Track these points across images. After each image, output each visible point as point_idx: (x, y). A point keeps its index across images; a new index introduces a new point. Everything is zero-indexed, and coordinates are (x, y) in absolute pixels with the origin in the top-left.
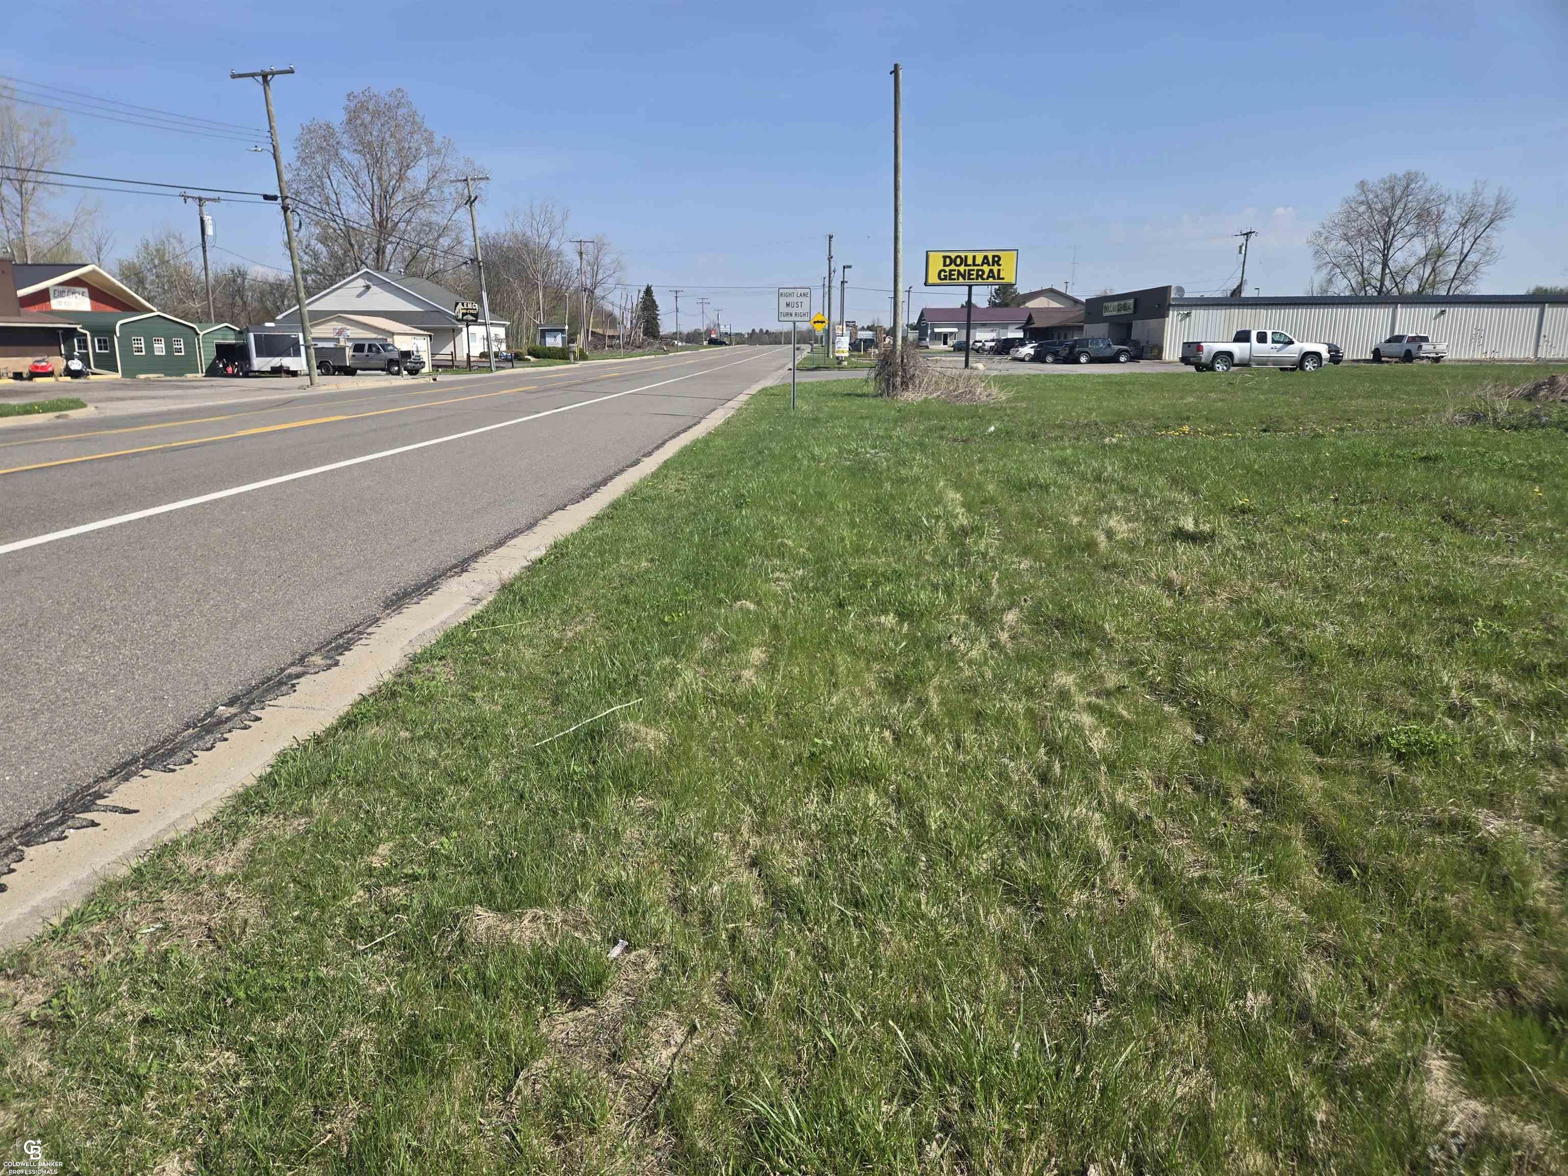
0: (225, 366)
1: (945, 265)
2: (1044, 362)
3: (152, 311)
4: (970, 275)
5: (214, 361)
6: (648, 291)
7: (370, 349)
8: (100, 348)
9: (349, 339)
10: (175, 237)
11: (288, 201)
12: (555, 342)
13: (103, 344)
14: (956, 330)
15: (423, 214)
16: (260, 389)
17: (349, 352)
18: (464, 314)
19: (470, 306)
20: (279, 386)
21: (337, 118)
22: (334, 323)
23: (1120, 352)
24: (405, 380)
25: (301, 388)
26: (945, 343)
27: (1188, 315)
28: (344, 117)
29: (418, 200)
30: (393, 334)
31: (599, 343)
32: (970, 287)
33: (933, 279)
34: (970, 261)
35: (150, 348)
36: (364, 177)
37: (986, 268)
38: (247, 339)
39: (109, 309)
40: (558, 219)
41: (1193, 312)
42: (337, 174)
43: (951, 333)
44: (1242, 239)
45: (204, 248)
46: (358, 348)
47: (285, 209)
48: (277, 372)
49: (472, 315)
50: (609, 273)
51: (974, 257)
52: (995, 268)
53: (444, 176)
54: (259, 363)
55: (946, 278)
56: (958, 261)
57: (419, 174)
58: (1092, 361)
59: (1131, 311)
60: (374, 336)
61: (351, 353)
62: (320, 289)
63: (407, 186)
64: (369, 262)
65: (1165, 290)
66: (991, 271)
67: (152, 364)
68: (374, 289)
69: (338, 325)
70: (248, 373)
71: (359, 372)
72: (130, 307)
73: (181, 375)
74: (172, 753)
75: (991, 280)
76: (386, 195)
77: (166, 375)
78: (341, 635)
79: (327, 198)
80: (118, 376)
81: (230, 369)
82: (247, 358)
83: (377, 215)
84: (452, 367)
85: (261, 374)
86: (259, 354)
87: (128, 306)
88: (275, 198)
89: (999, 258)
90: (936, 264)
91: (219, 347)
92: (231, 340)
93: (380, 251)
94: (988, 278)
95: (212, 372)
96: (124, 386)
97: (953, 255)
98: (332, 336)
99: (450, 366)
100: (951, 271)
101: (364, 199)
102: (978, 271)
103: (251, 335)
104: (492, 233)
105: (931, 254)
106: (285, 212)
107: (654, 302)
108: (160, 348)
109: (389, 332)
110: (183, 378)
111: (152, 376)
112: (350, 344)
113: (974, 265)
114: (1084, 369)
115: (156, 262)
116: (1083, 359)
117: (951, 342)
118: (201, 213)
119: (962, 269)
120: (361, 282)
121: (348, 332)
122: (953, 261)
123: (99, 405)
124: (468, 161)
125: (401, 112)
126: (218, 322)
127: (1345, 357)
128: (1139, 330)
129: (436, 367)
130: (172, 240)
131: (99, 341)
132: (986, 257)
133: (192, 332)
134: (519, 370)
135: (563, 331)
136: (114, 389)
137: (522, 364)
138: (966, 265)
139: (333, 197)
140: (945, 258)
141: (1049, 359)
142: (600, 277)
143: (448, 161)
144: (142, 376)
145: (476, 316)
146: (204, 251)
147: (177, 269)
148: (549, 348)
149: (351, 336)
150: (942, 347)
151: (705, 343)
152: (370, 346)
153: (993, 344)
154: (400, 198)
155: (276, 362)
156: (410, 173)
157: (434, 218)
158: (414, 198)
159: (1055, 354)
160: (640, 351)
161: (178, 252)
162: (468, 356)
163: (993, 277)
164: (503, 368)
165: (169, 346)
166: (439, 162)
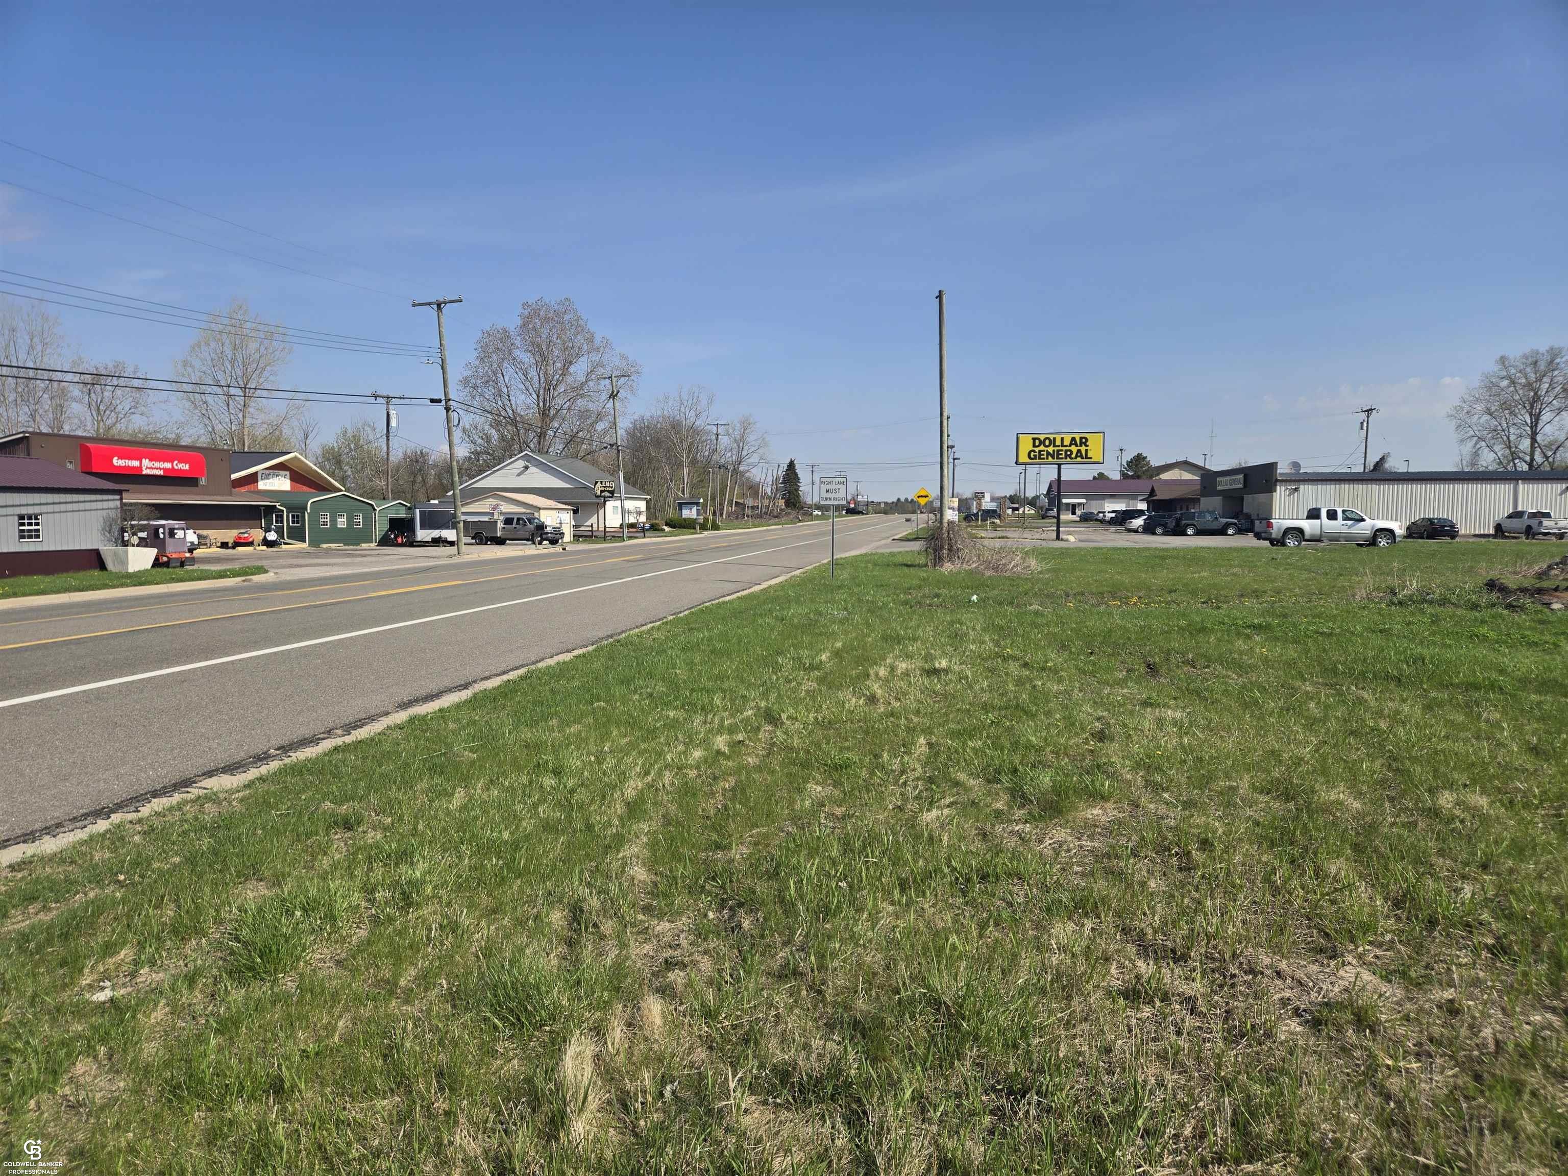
0: (396, 537)
1: (1034, 446)
2: (1154, 533)
3: (341, 491)
4: (1058, 454)
5: (387, 532)
6: (791, 465)
7: (518, 523)
8: (293, 522)
9: (502, 513)
10: (369, 426)
11: (451, 403)
12: (689, 513)
13: (296, 519)
14: (1084, 501)
15: (580, 403)
16: (417, 557)
17: (500, 525)
18: (602, 492)
19: (607, 484)
20: (434, 554)
21: (513, 323)
22: (491, 500)
23: (1228, 526)
24: (544, 549)
25: (450, 557)
26: (1074, 513)
27: (1296, 490)
28: (519, 322)
29: (579, 391)
30: (540, 509)
31: (740, 514)
32: (1059, 465)
33: (1024, 458)
34: (1058, 443)
35: (334, 521)
36: (533, 373)
37: (1074, 449)
38: (414, 513)
39: (305, 489)
40: (704, 402)
41: (1302, 487)
42: (509, 371)
43: (1080, 504)
44: (1363, 416)
45: (388, 437)
46: (508, 521)
47: (448, 409)
48: (437, 542)
49: (609, 491)
50: (753, 449)
51: (1062, 439)
52: (1083, 449)
53: (601, 371)
54: (422, 535)
55: (1036, 457)
56: (1047, 442)
57: (579, 369)
58: (1199, 533)
59: (1241, 486)
60: (523, 510)
61: (502, 526)
62: (489, 468)
63: (569, 379)
64: (532, 446)
65: (1272, 466)
66: (1079, 451)
67: (335, 535)
68: (532, 469)
69: (492, 501)
70: (412, 543)
71: (508, 542)
72: (324, 487)
73: (358, 544)
74: (238, 768)
75: (1079, 459)
76: (549, 387)
77: (345, 545)
78: (360, 721)
79: (500, 390)
80: (305, 545)
81: (400, 540)
82: (413, 531)
83: (541, 404)
84: (591, 536)
85: (423, 544)
86: (423, 527)
87: (322, 487)
88: (439, 401)
89: (1087, 439)
90: (1026, 445)
91: (392, 521)
92: (402, 514)
93: (542, 436)
94: (1076, 457)
95: (385, 542)
96: (308, 554)
97: (1042, 437)
98: (488, 510)
99: (590, 537)
100: (1040, 451)
101: (531, 390)
102: (1066, 451)
103: (418, 511)
104: (647, 415)
105: (1020, 436)
106: (447, 412)
107: (796, 474)
108: (342, 523)
109: (536, 507)
110: (358, 547)
111: (332, 545)
112: (501, 518)
113: (1062, 445)
114: (1190, 541)
115: (352, 446)
116: (1190, 531)
117: (1078, 512)
118: (388, 409)
119: (1051, 449)
120: (521, 464)
121: (502, 508)
122: (1042, 443)
123: (276, 571)
124: (623, 357)
125: (566, 317)
126: (394, 499)
127: (1462, 532)
128: (1251, 503)
129: (577, 537)
130: (366, 428)
131: (293, 516)
132: (1073, 439)
133: (370, 508)
134: (651, 540)
135: (697, 504)
136: (297, 557)
137: (658, 534)
138: (1055, 446)
139: (505, 390)
140: (1034, 439)
141: (1159, 530)
142: (745, 453)
143: (605, 357)
144: (325, 546)
145: (612, 492)
146: (388, 440)
147: (369, 452)
148: (685, 520)
149: (504, 511)
150: (1070, 517)
151: (844, 512)
152: (518, 519)
153: (1113, 515)
154: (562, 390)
155: (436, 533)
156: (572, 369)
157: (591, 406)
158: (574, 389)
159: (1164, 526)
160: (776, 520)
161: (371, 437)
162: (605, 527)
163: (1081, 457)
164: (636, 538)
165: (350, 520)
166: (597, 359)
